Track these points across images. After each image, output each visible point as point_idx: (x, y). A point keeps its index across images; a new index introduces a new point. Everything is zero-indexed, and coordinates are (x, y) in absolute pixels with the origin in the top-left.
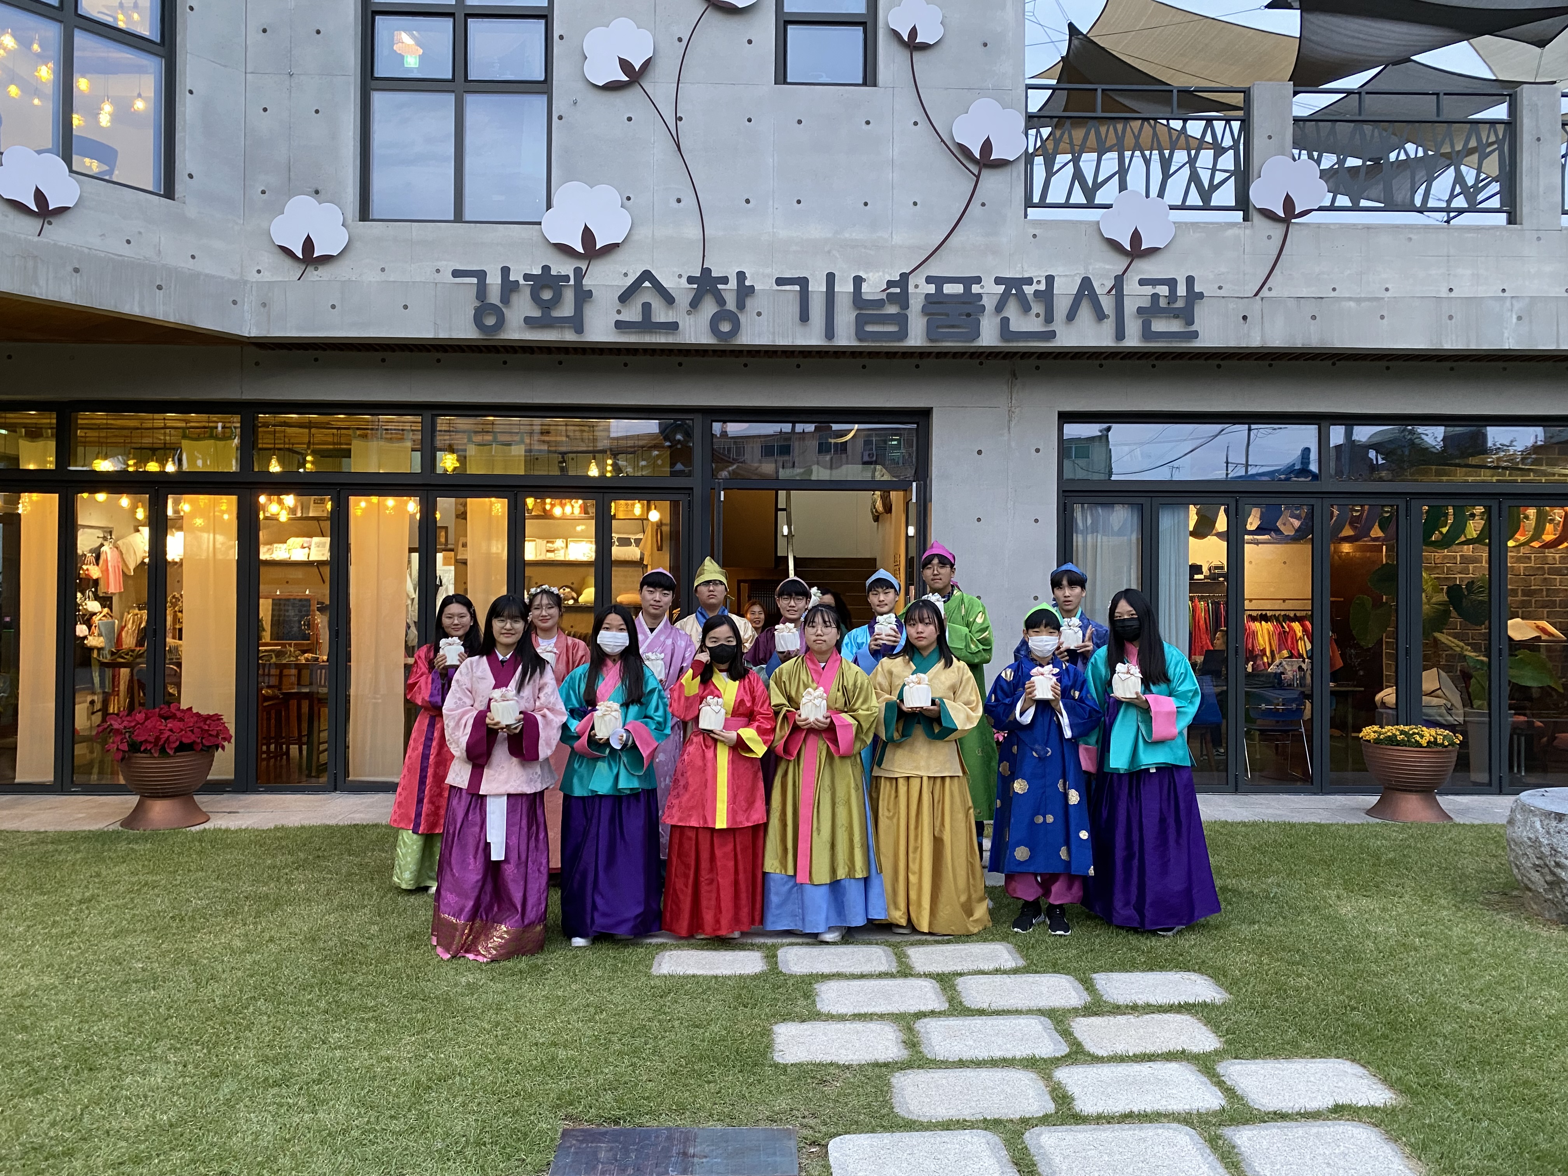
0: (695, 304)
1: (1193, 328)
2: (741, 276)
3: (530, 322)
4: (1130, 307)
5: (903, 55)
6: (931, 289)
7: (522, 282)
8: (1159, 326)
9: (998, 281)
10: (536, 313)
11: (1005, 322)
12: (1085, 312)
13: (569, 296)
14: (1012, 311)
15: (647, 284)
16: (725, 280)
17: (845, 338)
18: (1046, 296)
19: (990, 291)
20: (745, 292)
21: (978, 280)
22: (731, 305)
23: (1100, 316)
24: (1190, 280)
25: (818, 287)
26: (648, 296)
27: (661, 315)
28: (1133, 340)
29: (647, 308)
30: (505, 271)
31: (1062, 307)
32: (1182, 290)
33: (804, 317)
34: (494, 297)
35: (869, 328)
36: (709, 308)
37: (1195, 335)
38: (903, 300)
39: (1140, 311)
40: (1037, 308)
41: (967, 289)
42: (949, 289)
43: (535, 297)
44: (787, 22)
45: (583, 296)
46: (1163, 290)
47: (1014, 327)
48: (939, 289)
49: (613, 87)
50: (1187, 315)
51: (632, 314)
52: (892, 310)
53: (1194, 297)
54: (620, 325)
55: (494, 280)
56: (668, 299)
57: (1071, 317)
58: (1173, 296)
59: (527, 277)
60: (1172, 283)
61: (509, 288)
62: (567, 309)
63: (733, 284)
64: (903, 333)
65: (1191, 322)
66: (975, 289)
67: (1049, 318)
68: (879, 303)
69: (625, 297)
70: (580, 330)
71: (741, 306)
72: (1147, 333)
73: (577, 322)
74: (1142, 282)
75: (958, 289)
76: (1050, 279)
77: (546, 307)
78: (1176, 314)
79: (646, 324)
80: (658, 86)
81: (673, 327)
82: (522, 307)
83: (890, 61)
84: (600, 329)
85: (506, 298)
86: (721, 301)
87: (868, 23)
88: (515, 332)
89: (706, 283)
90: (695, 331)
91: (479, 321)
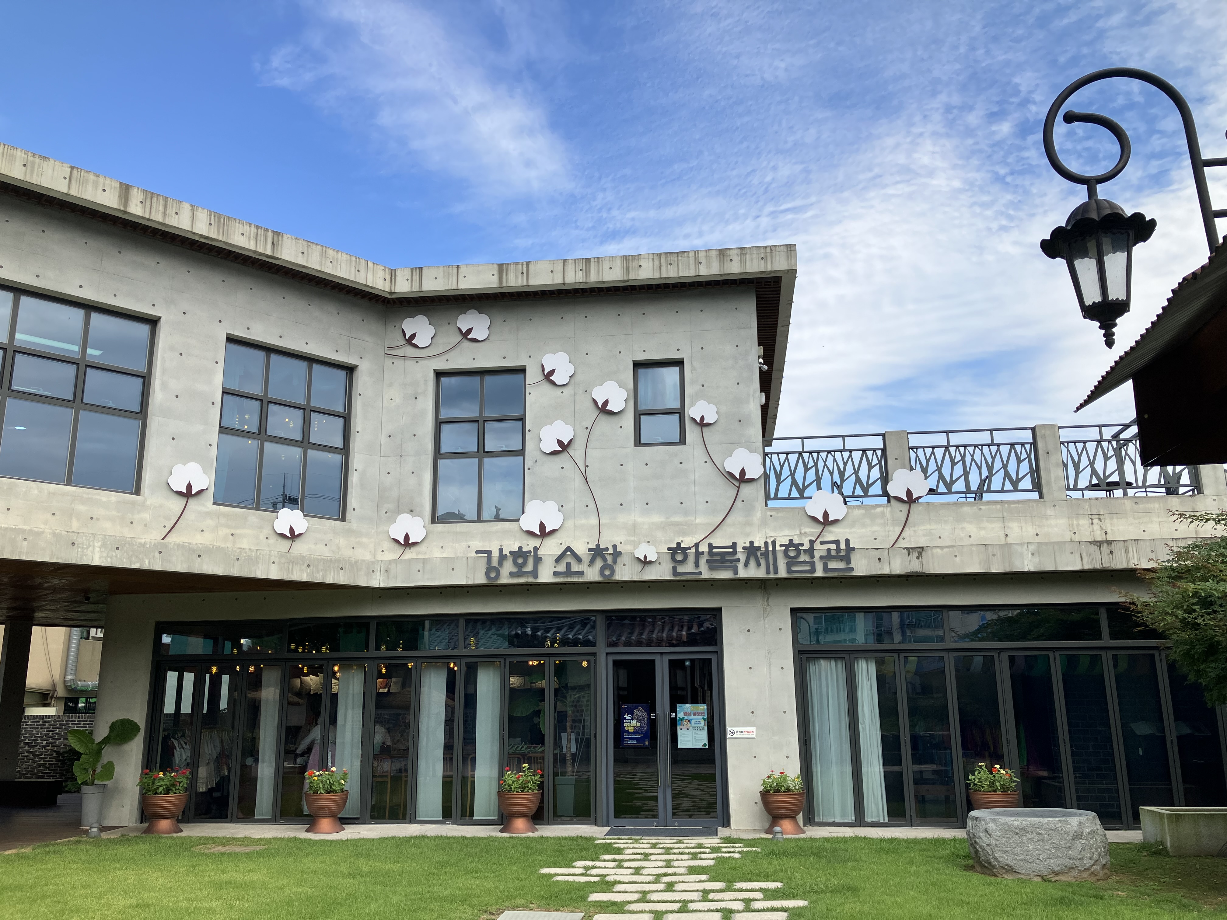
0: (592, 562)
1: (851, 566)
2: (615, 547)
3: (512, 575)
4: (817, 556)
5: (697, 429)
7: (509, 555)
8: (832, 565)
10: (515, 570)
13: (531, 561)
15: (569, 553)
16: (607, 549)
17: (667, 575)
20: (617, 554)
22: (610, 561)
24: (847, 541)
26: (569, 559)
27: (575, 568)
28: (819, 572)
29: (568, 565)
30: (501, 550)
32: (843, 546)
34: (495, 562)
35: (679, 570)
36: (599, 564)
37: (852, 569)
39: (821, 557)
43: (515, 562)
44: (640, 415)
45: (538, 560)
46: (833, 546)
49: (554, 453)
50: (847, 559)
51: (562, 568)
53: (850, 549)
54: (555, 574)
55: (495, 554)
56: (579, 560)
58: (838, 550)
59: (511, 552)
60: (837, 543)
61: (502, 558)
62: (530, 567)
63: (611, 551)
64: (698, 572)
65: (849, 562)
69: (558, 560)
70: (536, 577)
71: (615, 562)
72: (826, 569)
73: (535, 573)
74: (824, 542)
77: (520, 566)
78: (842, 559)
79: (568, 572)
80: (576, 452)
81: (581, 573)
82: (508, 567)
83: (691, 433)
84: (545, 576)
85: (501, 563)
86: (605, 560)
87: (680, 412)
88: (505, 579)
89: (597, 552)
90: (592, 574)
91: (487, 575)
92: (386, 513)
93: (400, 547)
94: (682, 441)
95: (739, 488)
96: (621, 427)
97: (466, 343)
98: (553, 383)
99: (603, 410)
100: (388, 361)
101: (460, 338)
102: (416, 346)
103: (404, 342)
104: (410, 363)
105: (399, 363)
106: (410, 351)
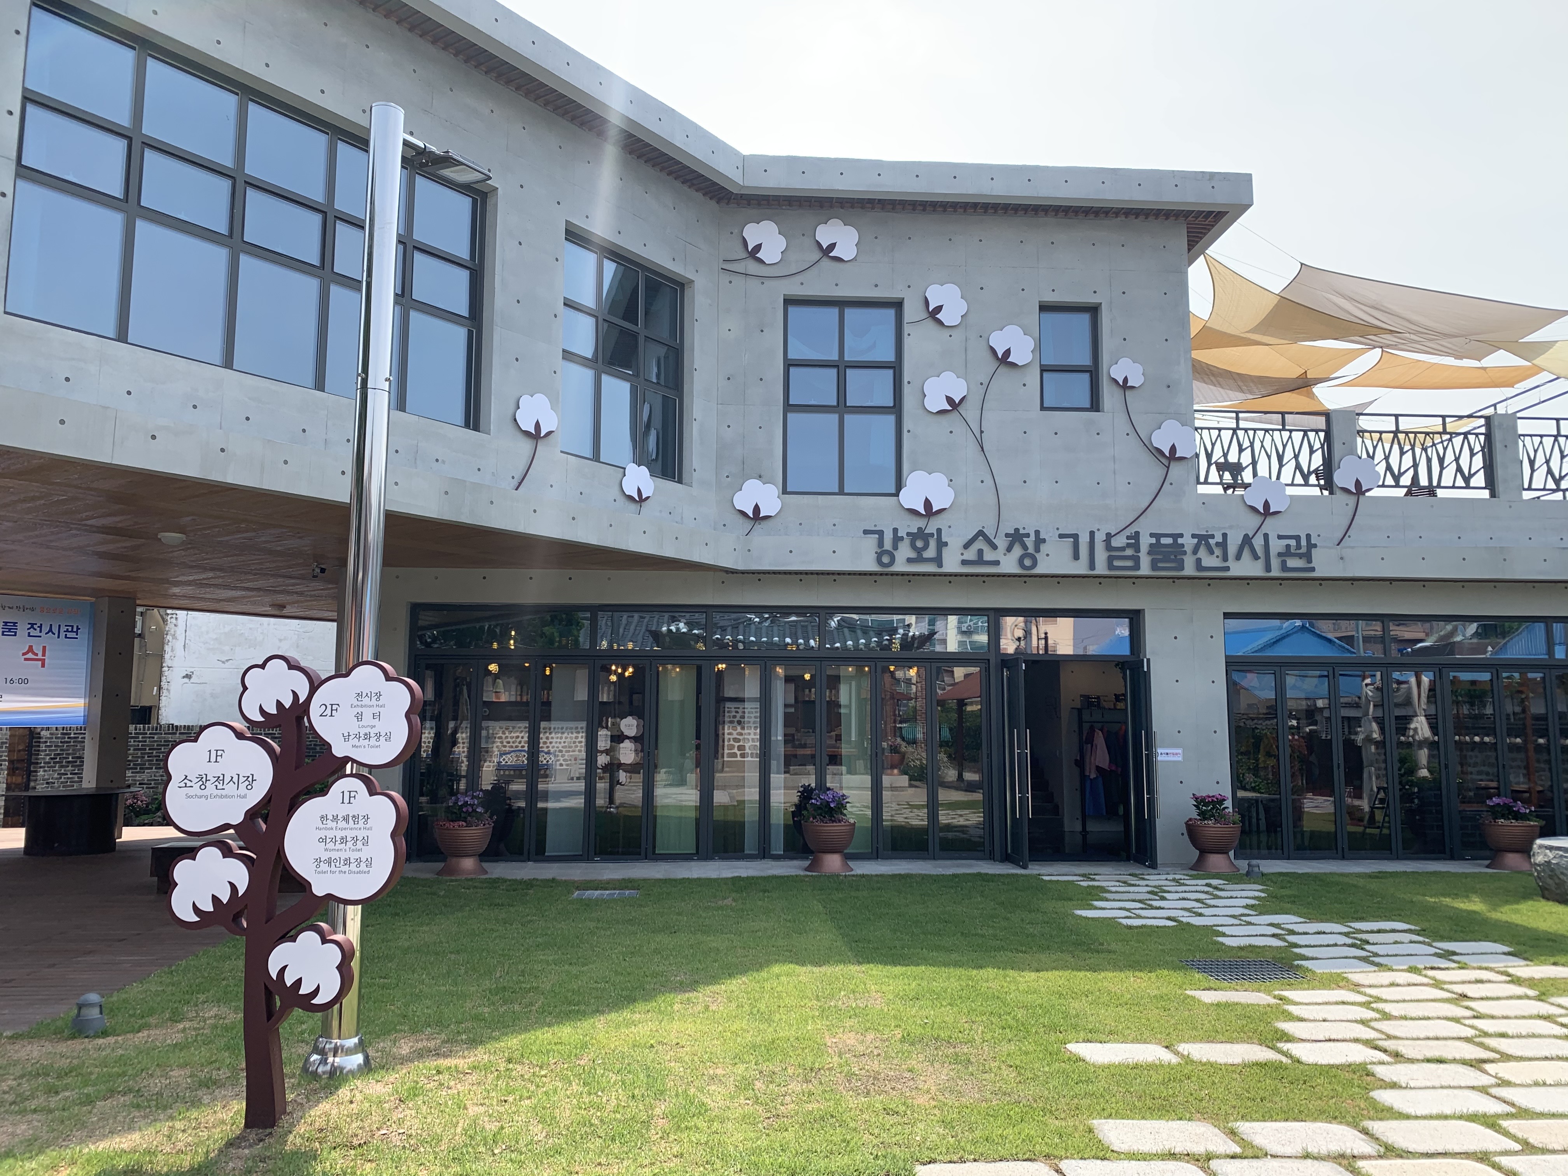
0: (1009, 549)
1: (1312, 565)
2: (1037, 533)
3: (910, 560)
4: (1274, 551)
5: (1118, 393)
6: (1153, 541)
7: (905, 536)
8: (1292, 563)
9: (1194, 536)
10: (913, 555)
11: (1199, 561)
12: (1246, 553)
13: (933, 543)
14: (1202, 553)
15: (981, 538)
16: (1028, 535)
17: (1101, 568)
18: (1223, 545)
19: (1188, 542)
20: (1039, 542)
21: (1181, 535)
22: (1031, 550)
23: (1256, 557)
24: (1308, 536)
25: (1084, 540)
26: (980, 544)
27: (989, 556)
28: (1275, 572)
29: (980, 552)
30: (895, 530)
31: (1232, 550)
32: (1304, 542)
33: (1076, 557)
34: (888, 545)
35: (1117, 563)
36: (1017, 551)
37: (1313, 569)
38: (1136, 547)
39: (1280, 555)
40: (1218, 551)
41: (1175, 541)
42: (1165, 541)
43: (913, 546)
44: (1047, 371)
45: (941, 545)
46: (1293, 543)
47: (1205, 563)
48: (1158, 540)
49: (944, 412)
50: (1308, 557)
51: (971, 554)
52: (1129, 552)
53: (1311, 546)
54: (964, 563)
55: (889, 535)
56: (994, 547)
57: (1238, 557)
58: (1299, 546)
59: (908, 534)
60: (1297, 538)
61: (897, 539)
62: (931, 553)
63: (1033, 537)
64: (1137, 567)
65: (1310, 561)
66: (1180, 541)
67: (1225, 559)
68: (1123, 549)
69: (967, 546)
70: (940, 565)
71: (1038, 550)
72: (1284, 567)
73: (938, 561)
74: (1280, 537)
75: (1169, 541)
76: (1225, 536)
77: (919, 551)
78: (1300, 556)
79: (980, 560)
80: (970, 412)
81: (997, 563)
82: (904, 552)
83: (1109, 396)
84: (952, 563)
85: (895, 548)
86: (1025, 547)
87: (1093, 372)
88: (900, 566)
89: (1016, 537)
90: (1009, 564)
91: (879, 561)
92: (728, 477)
93: (747, 521)
94: (1095, 405)
95: (1168, 468)
96: (1024, 385)
97: (826, 262)
98: (940, 323)
100: (725, 278)
101: (817, 255)
102: (761, 261)
103: (745, 255)
104: (753, 283)
105: (738, 281)
106: (752, 267)
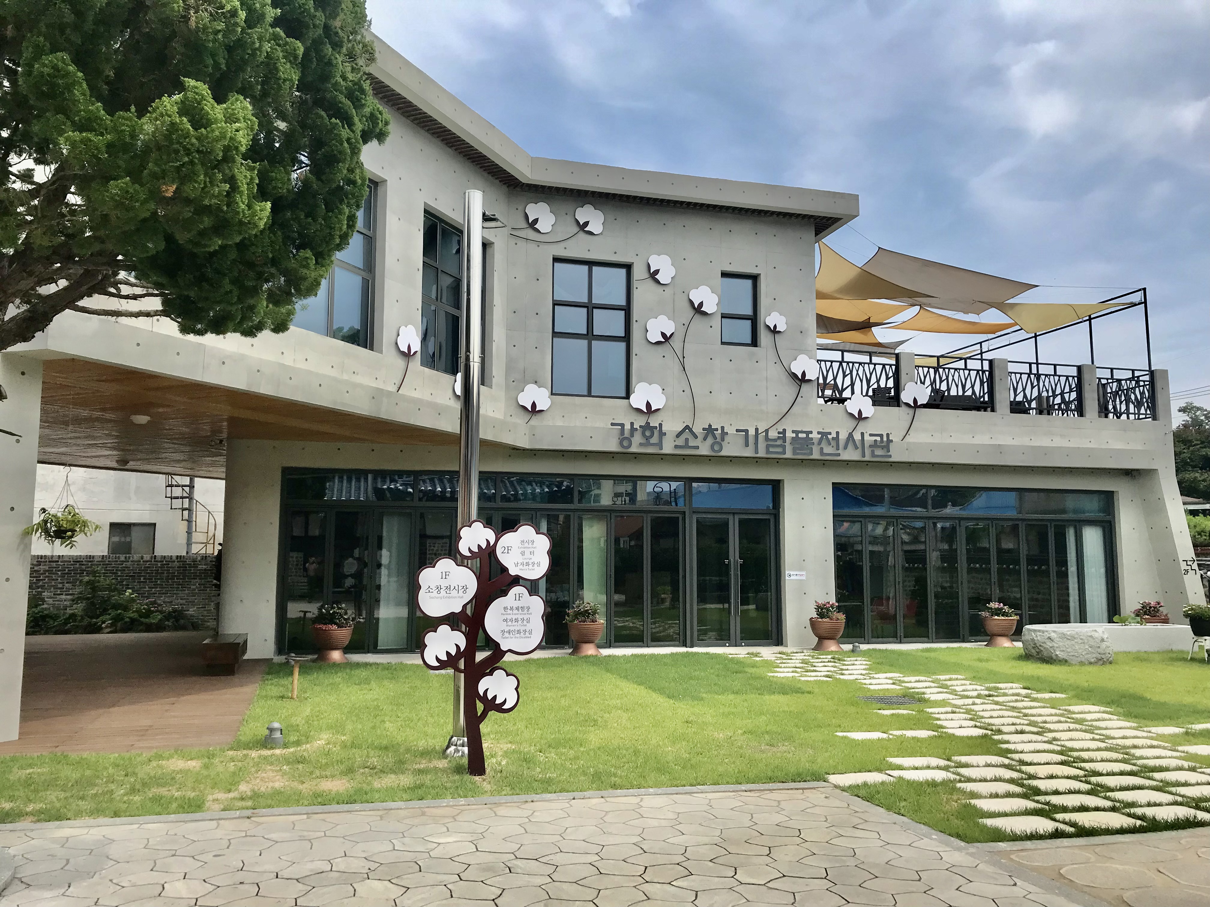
0: (705, 439)
1: (889, 454)
2: (723, 428)
3: (641, 444)
4: (867, 445)
5: (770, 336)
6: (794, 435)
8: (877, 452)
9: (819, 433)
11: (822, 449)
12: (850, 446)
13: (656, 433)
14: (824, 444)
15: (687, 430)
16: (717, 430)
17: (762, 453)
18: (837, 439)
19: (815, 436)
20: (724, 434)
21: (811, 432)
22: (719, 440)
23: (856, 448)
24: (888, 435)
25: (752, 432)
26: (687, 435)
27: (692, 442)
28: (867, 458)
29: (687, 440)
30: (631, 424)
31: (842, 444)
32: (885, 439)
33: (747, 445)
34: (627, 434)
35: (771, 450)
36: (710, 440)
37: (890, 456)
38: (784, 439)
39: (870, 446)
40: (833, 443)
41: (807, 436)
42: (800, 435)
43: (643, 434)
45: (662, 434)
46: (878, 439)
47: (825, 451)
48: (797, 435)
49: (658, 343)
50: (887, 448)
51: (681, 442)
52: (779, 442)
53: (889, 441)
54: (676, 447)
55: (628, 427)
56: (696, 437)
57: (845, 448)
58: (882, 441)
59: (640, 427)
60: (881, 436)
61: (633, 430)
62: (656, 440)
63: (720, 431)
64: (784, 452)
65: (888, 451)
66: (810, 436)
67: (838, 449)
68: (775, 440)
69: (679, 435)
70: (661, 449)
71: (723, 440)
72: (873, 454)
73: (660, 445)
74: (871, 435)
75: (804, 435)
76: (838, 433)
77: (647, 439)
78: (883, 448)
79: (686, 446)
80: (676, 343)
81: (697, 448)
82: (637, 439)
83: (764, 337)
84: (668, 448)
85: (632, 435)
86: (715, 437)
87: (754, 319)
88: (634, 449)
89: (709, 430)
90: (704, 450)
91: (621, 443)
92: (513, 381)
93: (527, 413)
94: (754, 343)
95: (800, 386)
96: (711, 327)
97: (582, 235)
99: (698, 310)
100: (513, 241)
101: (576, 229)
102: (538, 231)
103: (526, 226)
104: (533, 245)
105: (521, 243)
106: (531, 234)
